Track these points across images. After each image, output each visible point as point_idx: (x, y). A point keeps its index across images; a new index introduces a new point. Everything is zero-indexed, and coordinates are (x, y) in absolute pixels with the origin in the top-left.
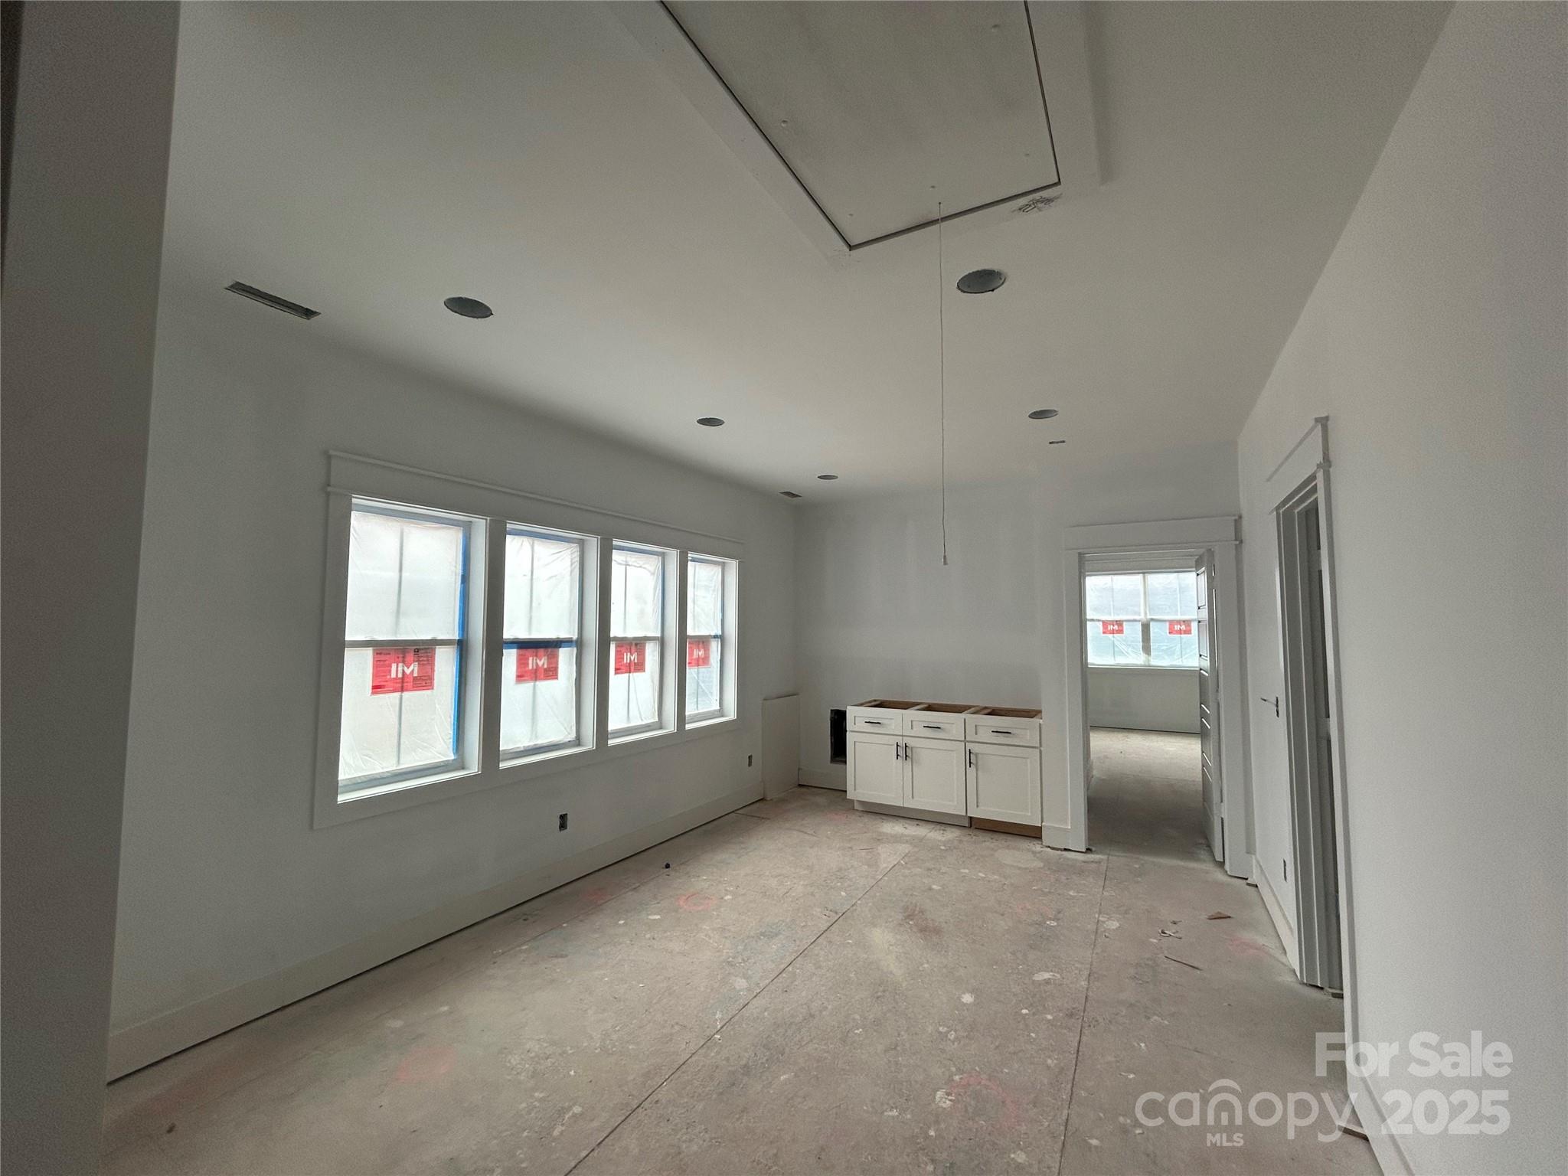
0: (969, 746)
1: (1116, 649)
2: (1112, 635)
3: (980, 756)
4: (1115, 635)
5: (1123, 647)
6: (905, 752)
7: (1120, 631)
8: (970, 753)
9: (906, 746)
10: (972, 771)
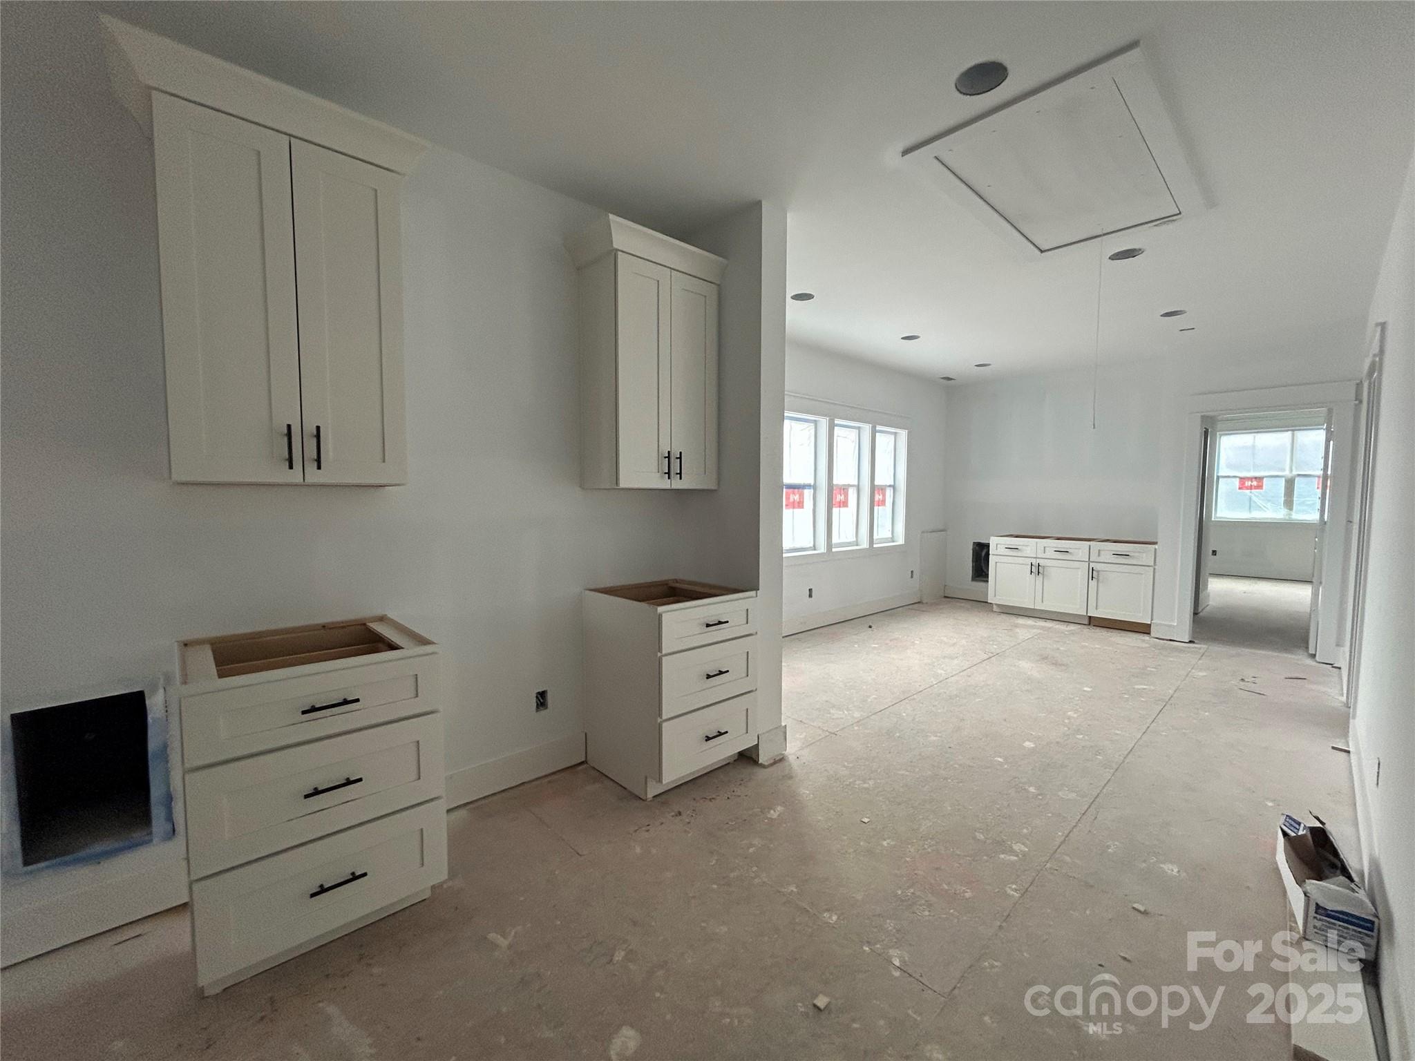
0: (1092, 565)
1: (1253, 504)
2: (1249, 491)
3: (1101, 573)
4: (1253, 491)
5: (1259, 502)
6: (1037, 570)
7: (1259, 487)
8: (1093, 570)
9: (1039, 565)
10: (1093, 583)
